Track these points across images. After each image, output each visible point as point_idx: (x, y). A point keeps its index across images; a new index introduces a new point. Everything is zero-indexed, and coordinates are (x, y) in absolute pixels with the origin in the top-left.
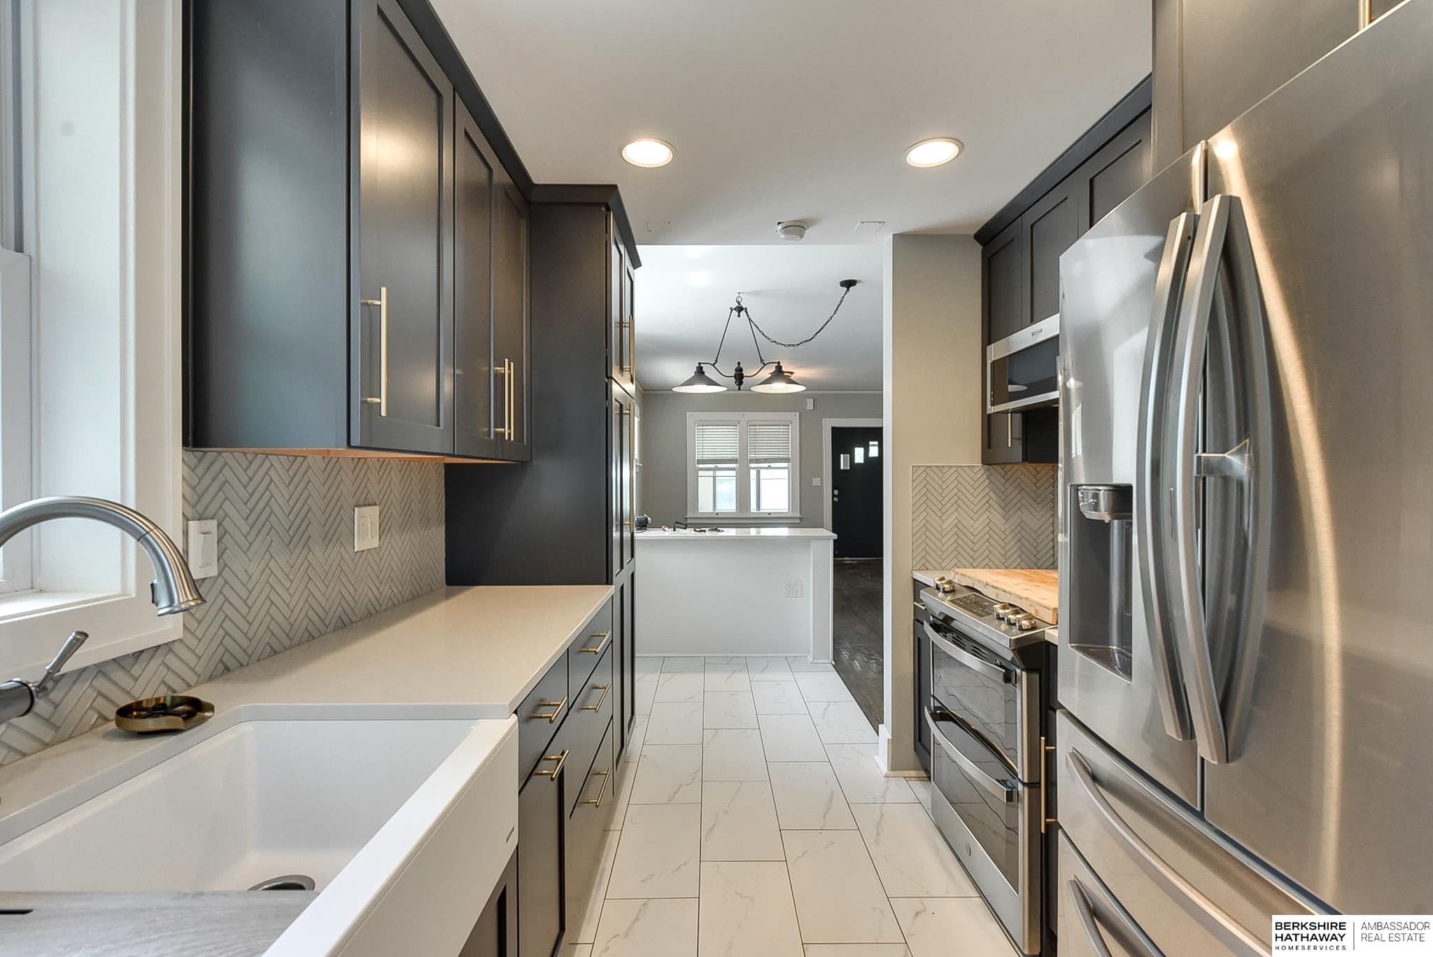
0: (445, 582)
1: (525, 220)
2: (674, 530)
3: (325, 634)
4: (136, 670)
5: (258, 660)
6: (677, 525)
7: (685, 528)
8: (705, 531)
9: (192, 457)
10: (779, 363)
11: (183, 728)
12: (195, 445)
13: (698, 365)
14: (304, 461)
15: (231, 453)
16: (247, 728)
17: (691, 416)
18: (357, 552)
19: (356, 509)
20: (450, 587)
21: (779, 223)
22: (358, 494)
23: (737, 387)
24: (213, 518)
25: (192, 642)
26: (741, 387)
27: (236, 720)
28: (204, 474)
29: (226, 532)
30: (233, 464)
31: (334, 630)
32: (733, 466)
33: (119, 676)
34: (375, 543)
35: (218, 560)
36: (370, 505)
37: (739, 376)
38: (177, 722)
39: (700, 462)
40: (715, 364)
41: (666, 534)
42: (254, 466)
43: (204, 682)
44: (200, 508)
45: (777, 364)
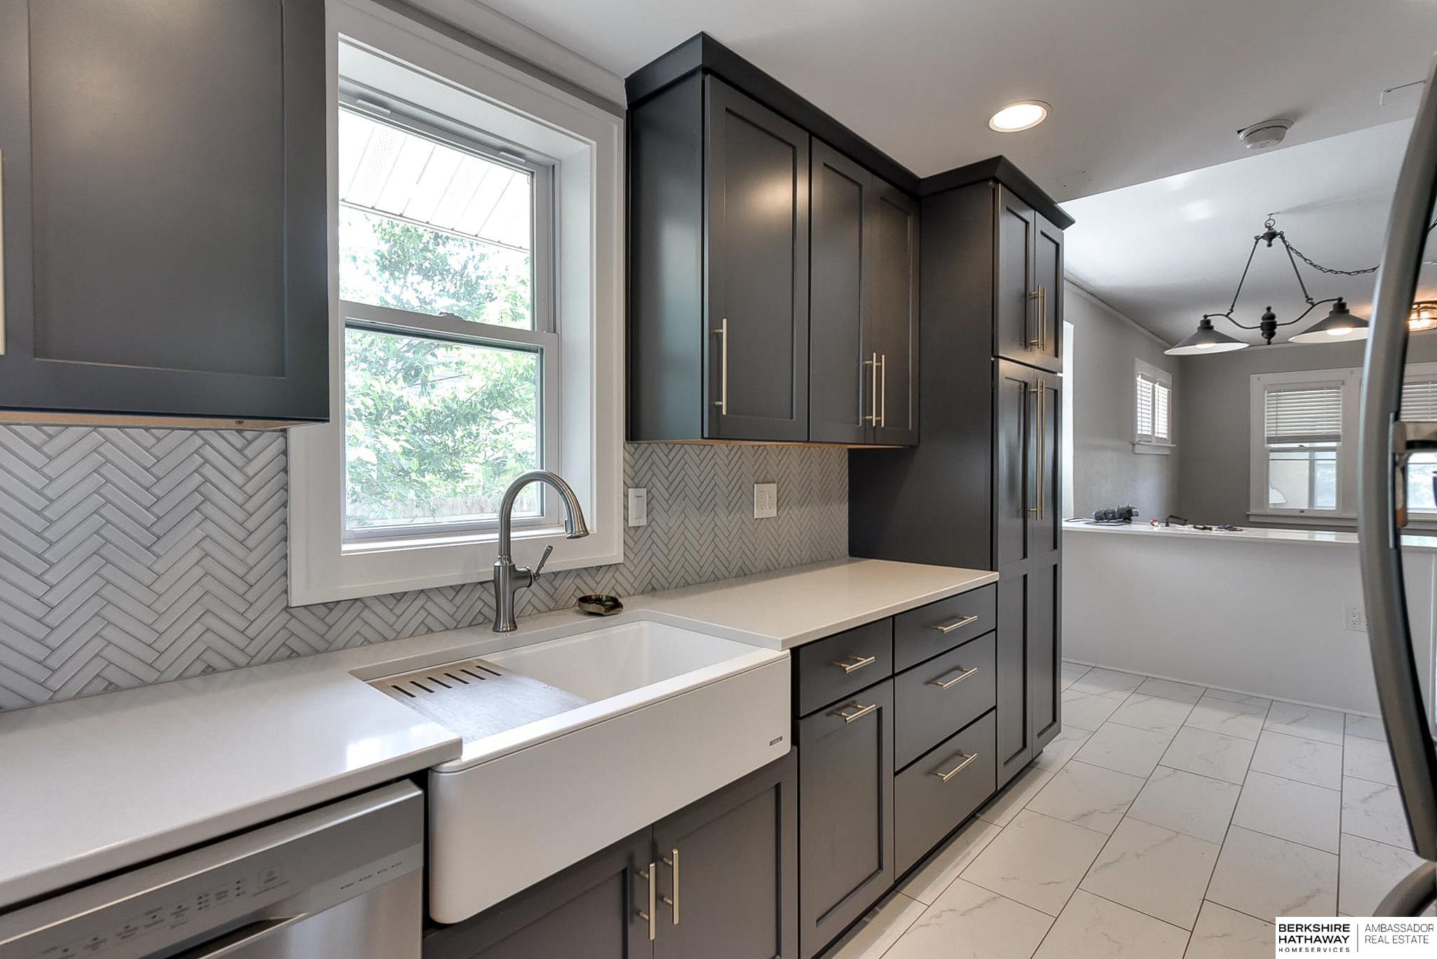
0: (848, 552)
1: (912, 217)
2: (1167, 525)
3: (728, 578)
4: (598, 578)
5: (676, 587)
6: (1170, 520)
7: (1183, 525)
8: (1210, 529)
9: (631, 447)
10: (1340, 299)
11: (603, 613)
12: (632, 440)
13: (1202, 319)
14: (711, 449)
15: (657, 443)
16: (644, 625)
17: (1259, 379)
18: (756, 519)
19: (755, 485)
20: (851, 558)
21: (1239, 132)
22: (758, 474)
23: (1266, 340)
24: (644, 487)
25: (628, 564)
26: (1272, 340)
27: (639, 619)
28: (639, 458)
29: (653, 497)
30: (658, 450)
31: (736, 576)
32: (1333, 444)
33: (588, 579)
34: (773, 513)
35: (647, 516)
36: (769, 483)
37: (1269, 325)
38: (602, 609)
39: (1271, 440)
40: (1229, 314)
41: (1156, 529)
42: (673, 453)
43: (638, 594)
44: (636, 481)
45: (1336, 302)
